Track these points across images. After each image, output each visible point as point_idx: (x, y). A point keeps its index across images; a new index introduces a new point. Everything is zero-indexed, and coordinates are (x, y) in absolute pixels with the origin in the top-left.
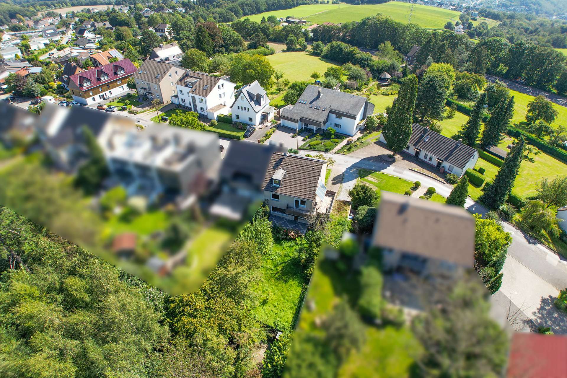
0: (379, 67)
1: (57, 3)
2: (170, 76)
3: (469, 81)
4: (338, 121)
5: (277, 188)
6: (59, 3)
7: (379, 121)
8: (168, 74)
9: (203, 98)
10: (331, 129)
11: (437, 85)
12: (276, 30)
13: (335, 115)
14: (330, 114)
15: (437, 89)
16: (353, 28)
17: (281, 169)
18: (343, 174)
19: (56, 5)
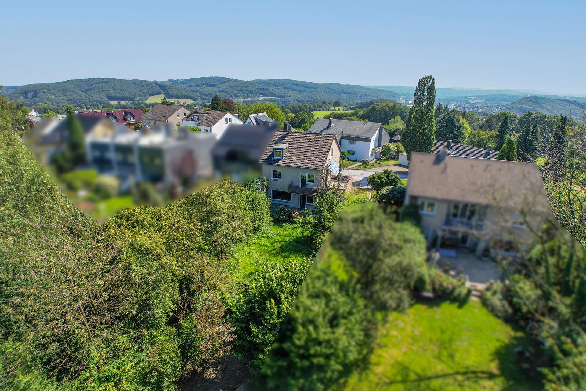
0: (391, 130)
1: (89, 105)
2: (178, 116)
3: (485, 136)
4: (351, 147)
5: (279, 160)
6: (91, 105)
7: (396, 148)
8: (176, 114)
9: (208, 128)
10: (344, 152)
11: (454, 119)
12: (290, 117)
13: (347, 140)
14: (342, 140)
15: (454, 122)
16: (364, 114)
17: (284, 143)
18: (360, 181)
19: (89, 106)
